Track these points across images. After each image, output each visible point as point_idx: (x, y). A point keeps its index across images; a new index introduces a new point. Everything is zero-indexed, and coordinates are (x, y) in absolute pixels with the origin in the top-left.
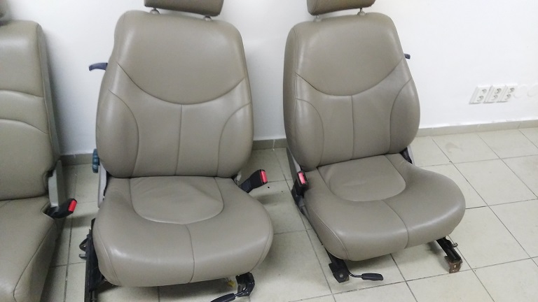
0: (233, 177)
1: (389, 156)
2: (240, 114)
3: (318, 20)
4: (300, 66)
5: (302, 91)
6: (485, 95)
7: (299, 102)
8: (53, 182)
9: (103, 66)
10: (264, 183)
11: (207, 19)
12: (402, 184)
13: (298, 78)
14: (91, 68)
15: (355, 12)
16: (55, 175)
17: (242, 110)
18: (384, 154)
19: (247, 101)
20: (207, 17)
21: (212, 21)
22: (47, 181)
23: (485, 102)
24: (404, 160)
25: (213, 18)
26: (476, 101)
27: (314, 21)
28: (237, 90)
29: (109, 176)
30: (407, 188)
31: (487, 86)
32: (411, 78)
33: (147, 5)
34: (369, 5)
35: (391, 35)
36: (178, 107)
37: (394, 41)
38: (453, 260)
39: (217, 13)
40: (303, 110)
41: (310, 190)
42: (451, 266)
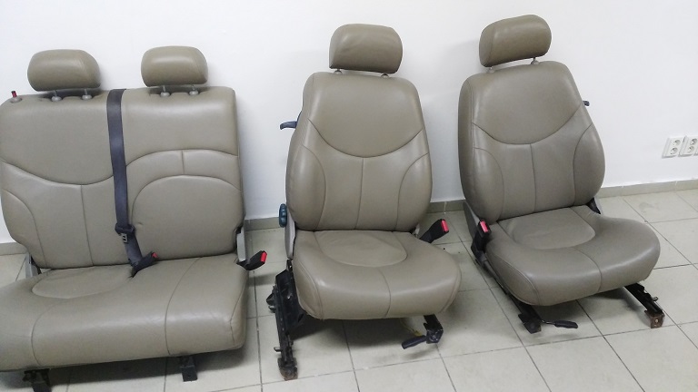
0: (411, 231)
1: (574, 208)
2: (418, 165)
3: (491, 72)
4: (476, 115)
5: (479, 139)
6: (679, 147)
7: (477, 151)
8: (241, 238)
9: (294, 125)
10: (446, 233)
11: (385, 77)
12: (591, 232)
13: (475, 127)
14: (282, 127)
15: (528, 61)
16: (242, 232)
17: (420, 160)
18: (569, 207)
19: (425, 152)
20: (384, 75)
21: (390, 78)
22: (236, 238)
23: (679, 156)
24: (591, 211)
25: (390, 75)
26: (669, 155)
27: (488, 73)
28: (415, 141)
29: (297, 228)
30: (597, 235)
31: (680, 137)
32: (592, 124)
33: (331, 67)
34: (542, 54)
35: (568, 82)
36: (360, 159)
37: (571, 87)
38: (654, 314)
39: (394, 70)
40: (481, 161)
41: (493, 241)
42: (652, 320)
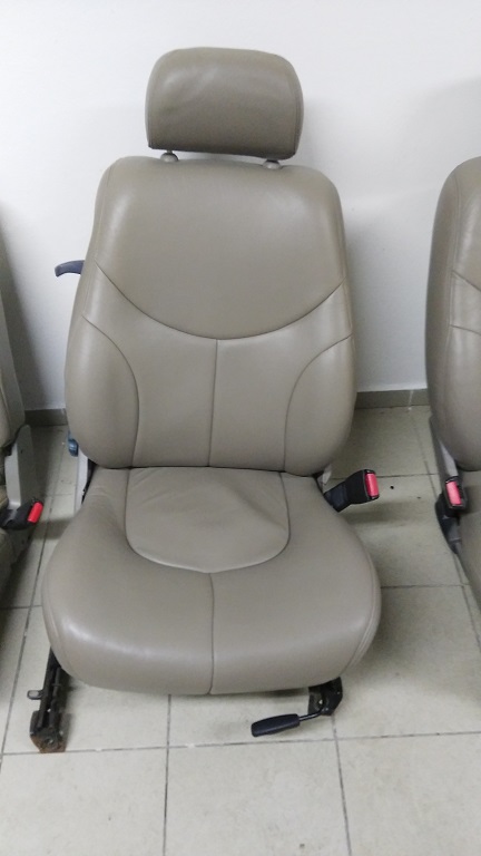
0: (316, 475)
2: (328, 358)
4: (464, 256)
5: (466, 307)
7: (457, 334)
8: (12, 465)
11: (271, 166)
13: (458, 280)
14: (60, 271)
16: (15, 453)
19: (344, 331)
20: (268, 161)
21: (282, 167)
25: (282, 162)
28: (326, 310)
29: (92, 466)
33: (154, 144)
36: (211, 342)
39: (290, 152)
